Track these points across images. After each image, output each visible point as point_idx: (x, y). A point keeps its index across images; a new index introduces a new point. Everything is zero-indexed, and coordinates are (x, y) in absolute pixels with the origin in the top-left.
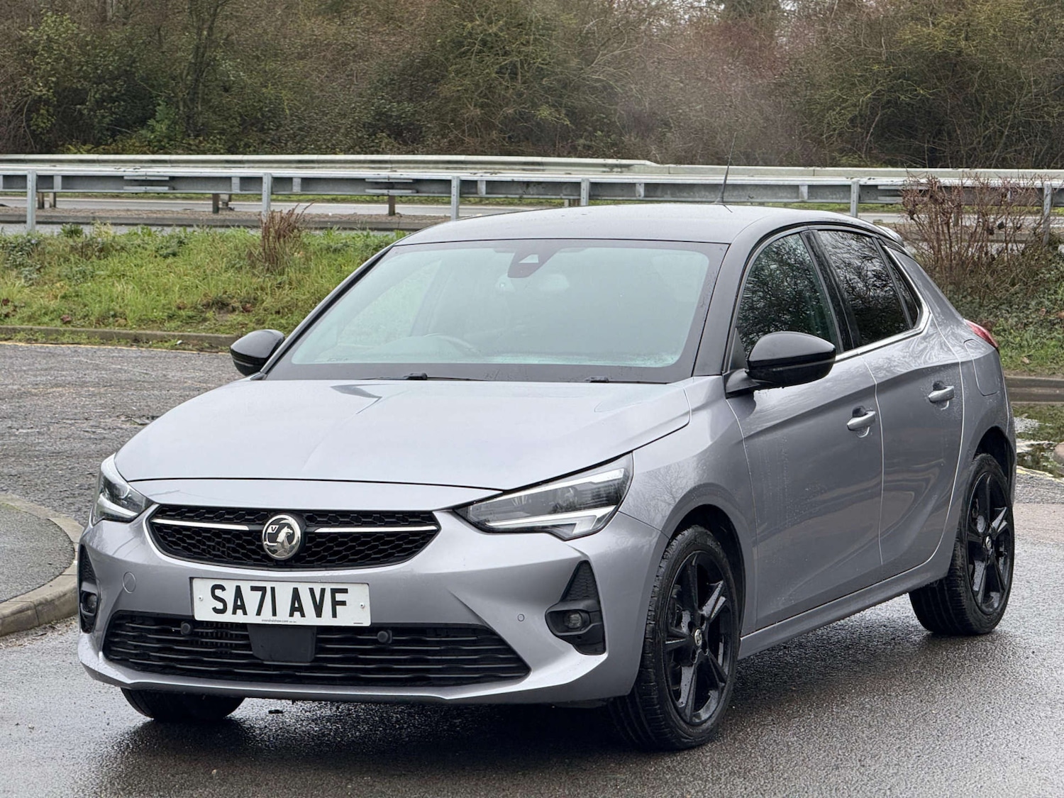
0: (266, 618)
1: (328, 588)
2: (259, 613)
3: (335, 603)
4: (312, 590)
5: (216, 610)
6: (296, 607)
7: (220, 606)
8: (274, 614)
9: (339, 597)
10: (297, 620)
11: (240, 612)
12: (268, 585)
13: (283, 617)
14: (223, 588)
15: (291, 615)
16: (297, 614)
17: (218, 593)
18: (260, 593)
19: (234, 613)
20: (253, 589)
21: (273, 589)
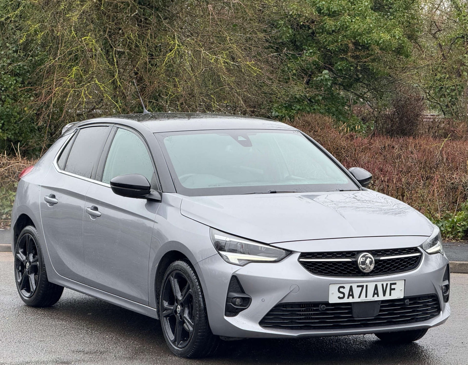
0: (363, 299)
1: (389, 283)
2: (359, 297)
3: (391, 289)
4: (383, 285)
5: (339, 298)
6: (376, 293)
7: (342, 295)
8: (366, 297)
9: (393, 287)
10: (376, 298)
11: (351, 297)
12: (365, 284)
13: (370, 298)
14: (344, 287)
15: (373, 296)
16: (376, 296)
17: (341, 290)
18: (361, 288)
19: (348, 298)
20: (358, 286)
21: (367, 286)
